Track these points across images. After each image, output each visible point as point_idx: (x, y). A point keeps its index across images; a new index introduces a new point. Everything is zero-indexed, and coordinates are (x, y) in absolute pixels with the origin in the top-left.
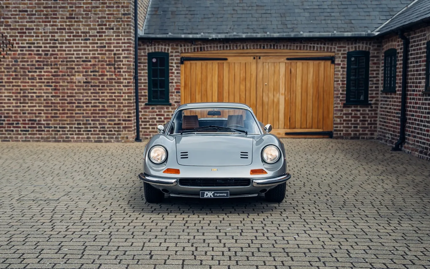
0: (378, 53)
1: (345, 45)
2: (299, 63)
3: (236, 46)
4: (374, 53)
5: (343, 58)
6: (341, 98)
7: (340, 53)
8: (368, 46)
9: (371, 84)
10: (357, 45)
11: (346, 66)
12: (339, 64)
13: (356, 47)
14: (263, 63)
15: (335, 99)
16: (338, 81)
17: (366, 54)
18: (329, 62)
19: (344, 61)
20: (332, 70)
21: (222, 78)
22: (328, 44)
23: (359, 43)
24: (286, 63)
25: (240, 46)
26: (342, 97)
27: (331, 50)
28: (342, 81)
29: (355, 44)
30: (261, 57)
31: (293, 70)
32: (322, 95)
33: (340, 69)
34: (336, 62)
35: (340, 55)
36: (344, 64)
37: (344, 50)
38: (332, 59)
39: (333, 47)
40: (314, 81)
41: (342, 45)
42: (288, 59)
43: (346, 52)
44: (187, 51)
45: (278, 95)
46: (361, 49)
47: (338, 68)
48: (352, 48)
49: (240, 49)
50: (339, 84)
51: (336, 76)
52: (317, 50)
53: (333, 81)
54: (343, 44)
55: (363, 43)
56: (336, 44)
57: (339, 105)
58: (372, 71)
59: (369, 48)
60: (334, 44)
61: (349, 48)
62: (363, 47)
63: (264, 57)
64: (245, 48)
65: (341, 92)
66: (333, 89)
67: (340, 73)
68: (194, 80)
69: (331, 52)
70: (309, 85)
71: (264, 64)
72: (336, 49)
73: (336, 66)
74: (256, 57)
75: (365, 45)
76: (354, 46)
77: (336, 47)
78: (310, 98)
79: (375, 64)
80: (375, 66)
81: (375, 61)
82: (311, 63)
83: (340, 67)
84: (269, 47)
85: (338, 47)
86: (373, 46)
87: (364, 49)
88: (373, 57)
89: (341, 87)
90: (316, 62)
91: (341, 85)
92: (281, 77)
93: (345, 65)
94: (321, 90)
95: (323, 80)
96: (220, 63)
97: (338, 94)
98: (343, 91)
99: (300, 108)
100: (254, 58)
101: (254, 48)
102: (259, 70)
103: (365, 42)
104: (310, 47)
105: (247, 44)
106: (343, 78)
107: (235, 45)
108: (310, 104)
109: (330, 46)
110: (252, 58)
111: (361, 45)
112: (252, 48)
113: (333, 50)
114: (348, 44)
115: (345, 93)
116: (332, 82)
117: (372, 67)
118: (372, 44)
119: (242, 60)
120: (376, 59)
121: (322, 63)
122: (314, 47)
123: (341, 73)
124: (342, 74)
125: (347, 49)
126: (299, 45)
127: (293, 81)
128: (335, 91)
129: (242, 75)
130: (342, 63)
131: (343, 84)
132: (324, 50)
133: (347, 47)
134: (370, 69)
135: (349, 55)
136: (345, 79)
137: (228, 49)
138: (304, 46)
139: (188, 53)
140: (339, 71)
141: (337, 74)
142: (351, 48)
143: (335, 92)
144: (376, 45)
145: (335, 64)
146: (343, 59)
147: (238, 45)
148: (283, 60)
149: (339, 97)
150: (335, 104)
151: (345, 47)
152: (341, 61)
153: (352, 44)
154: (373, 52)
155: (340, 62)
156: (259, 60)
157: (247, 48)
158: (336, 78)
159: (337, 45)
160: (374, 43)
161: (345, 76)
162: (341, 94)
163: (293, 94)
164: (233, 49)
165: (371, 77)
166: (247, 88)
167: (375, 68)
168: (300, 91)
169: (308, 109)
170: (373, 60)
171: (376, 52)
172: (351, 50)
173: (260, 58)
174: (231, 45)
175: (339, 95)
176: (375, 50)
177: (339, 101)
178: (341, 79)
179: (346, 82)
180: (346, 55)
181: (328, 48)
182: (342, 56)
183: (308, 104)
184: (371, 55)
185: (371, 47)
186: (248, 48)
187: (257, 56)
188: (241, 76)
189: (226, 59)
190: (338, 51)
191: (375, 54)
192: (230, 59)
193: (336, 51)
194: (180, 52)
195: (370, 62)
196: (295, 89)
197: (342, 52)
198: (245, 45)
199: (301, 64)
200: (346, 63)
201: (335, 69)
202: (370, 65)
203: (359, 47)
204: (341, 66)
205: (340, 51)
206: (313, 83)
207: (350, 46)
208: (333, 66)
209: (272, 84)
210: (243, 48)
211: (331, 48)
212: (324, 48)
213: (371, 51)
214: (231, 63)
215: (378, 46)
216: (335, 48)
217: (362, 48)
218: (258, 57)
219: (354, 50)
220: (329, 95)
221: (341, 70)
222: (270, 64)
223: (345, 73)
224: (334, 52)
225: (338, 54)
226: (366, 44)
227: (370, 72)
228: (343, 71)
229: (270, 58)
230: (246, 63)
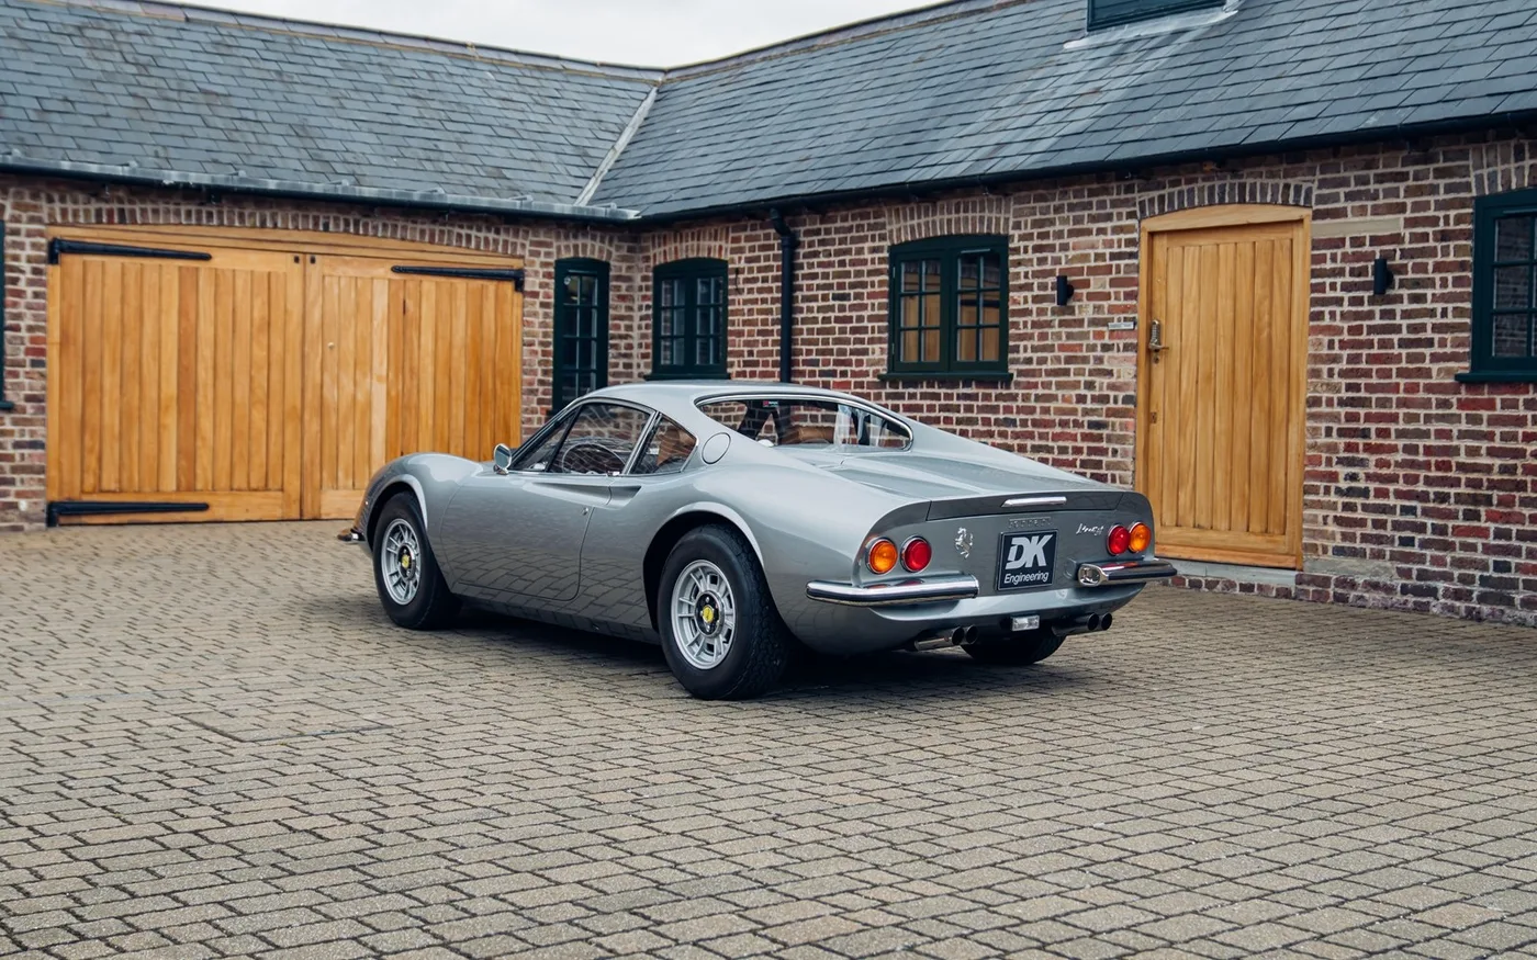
0: (629, 268)
1: (548, 240)
2: (429, 284)
3: (241, 216)
4: (620, 269)
5: (544, 276)
6: (541, 396)
7: (538, 261)
8: (606, 246)
9: (614, 357)
10: (580, 242)
11: (552, 300)
12: (535, 295)
13: (576, 247)
14: (324, 277)
15: (525, 397)
16: (531, 344)
17: (599, 269)
18: (509, 287)
19: (547, 285)
20: (517, 311)
21: (192, 316)
22: (507, 231)
23: (585, 235)
24: (390, 280)
25: (252, 215)
26: (544, 393)
27: (515, 249)
28: (542, 344)
29: (575, 237)
30: (317, 257)
31: (410, 305)
32: (490, 386)
33: (537, 308)
34: (527, 288)
35: (537, 267)
36: (547, 296)
37: (548, 254)
38: (517, 279)
39: (520, 241)
40: (469, 341)
41: (542, 239)
42: (396, 270)
43: (552, 260)
44: (70, 219)
45: (368, 380)
46: (589, 255)
47: (533, 304)
48: (567, 247)
49: (254, 227)
50: (536, 352)
51: (526, 329)
52: (478, 248)
53: (520, 343)
54: (546, 234)
55: (594, 238)
56: (527, 232)
57: (535, 416)
58: (616, 318)
59: (610, 253)
60: (521, 233)
61: (559, 249)
62: (593, 246)
63: (327, 259)
64: (269, 224)
65: (540, 376)
66: (519, 366)
67: (536, 321)
68: (97, 321)
69: (513, 256)
70: (455, 353)
71: (327, 279)
72: (528, 248)
73: (528, 299)
74: (301, 256)
75: (598, 244)
76: (572, 242)
77: (527, 243)
78: (459, 391)
79: (622, 298)
80: (623, 305)
81: (623, 292)
82: (461, 284)
83: (538, 301)
84: (342, 228)
85: (532, 243)
86: (618, 248)
87: (596, 256)
88: (618, 278)
89: (540, 363)
90: (477, 284)
91: (540, 357)
92: (375, 323)
93: (549, 297)
94: (488, 371)
95: (493, 336)
96: (188, 268)
97: (531, 384)
98: (545, 373)
99: (430, 422)
100: (297, 260)
101: (296, 228)
102: (311, 296)
103: (599, 234)
104: (459, 236)
105: (275, 210)
106: (545, 335)
107: (237, 210)
108: (458, 412)
109: (511, 239)
110: (290, 257)
111: (589, 242)
112: (290, 226)
113: (519, 252)
114: (558, 237)
115: (551, 379)
116: (517, 345)
117: (616, 308)
118: (616, 242)
119: (258, 262)
120: (624, 285)
121: (491, 286)
122: (469, 237)
123: (541, 320)
124: (544, 325)
125: (554, 250)
126: (426, 227)
127: (411, 339)
128: (525, 372)
129: (259, 312)
130: (542, 291)
131: (545, 353)
132: (496, 250)
133: (555, 244)
134: (611, 312)
135: (562, 268)
136: (551, 340)
137: (215, 222)
138: (442, 232)
139: (75, 225)
140: (535, 314)
141: (530, 324)
142: (564, 248)
143: (525, 377)
144: (625, 245)
145: (525, 294)
146: (546, 280)
147: (247, 212)
148: (383, 271)
149: (533, 392)
150: (526, 411)
151: (548, 245)
152: (542, 285)
153: (567, 238)
154: (617, 264)
155: (537, 289)
156: (310, 267)
157: (275, 226)
158: (528, 334)
159: (531, 238)
160: (620, 240)
161: (551, 330)
162: (542, 382)
163: (411, 378)
164: (231, 225)
165: (613, 337)
166: (274, 357)
167: (623, 312)
168: (430, 369)
169: (453, 425)
170: (618, 288)
171: (624, 265)
172: (565, 255)
173: (313, 261)
174: (225, 210)
175: (536, 386)
176: (623, 259)
177: (535, 405)
178: (541, 339)
179: (551, 348)
180: (552, 270)
181: (506, 242)
182: (541, 271)
183: (454, 411)
184: (612, 273)
185: (613, 249)
186: (279, 225)
187: (305, 253)
188: (256, 314)
189: (206, 258)
190: (533, 254)
191: (624, 273)
192: (221, 260)
193: (527, 254)
194: (46, 221)
195: (611, 293)
196: (415, 363)
197: (542, 259)
198: (268, 214)
199: (433, 287)
200: (552, 292)
201: (523, 307)
202: (611, 302)
203: (585, 246)
204: (541, 299)
205: (537, 254)
206: (466, 347)
207: (563, 243)
208: (518, 297)
209: (352, 346)
210: (263, 225)
211: (514, 244)
212: (496, 242)
213: (612, 263)
214: (223, 271)
215: (630, 250)
216: (523, 246)
217: (593, 252)
218: (308, 257)
219: (571, 255)
220: (510, 384)
221: (541, 311)
222: (343, 282)
223: (550, 321)
224: (522, 257)
225: (532, 263)
226: (602, 241)
227: (610, 322)
228: (546, 315)
229: (346, 263)
230: (269, 274)
